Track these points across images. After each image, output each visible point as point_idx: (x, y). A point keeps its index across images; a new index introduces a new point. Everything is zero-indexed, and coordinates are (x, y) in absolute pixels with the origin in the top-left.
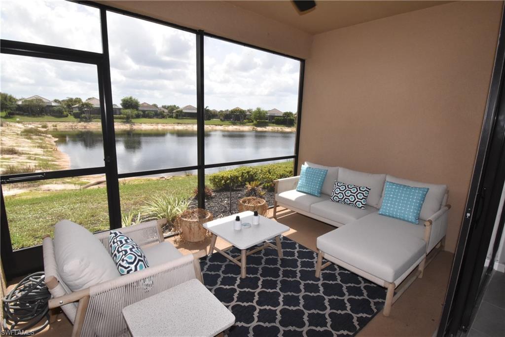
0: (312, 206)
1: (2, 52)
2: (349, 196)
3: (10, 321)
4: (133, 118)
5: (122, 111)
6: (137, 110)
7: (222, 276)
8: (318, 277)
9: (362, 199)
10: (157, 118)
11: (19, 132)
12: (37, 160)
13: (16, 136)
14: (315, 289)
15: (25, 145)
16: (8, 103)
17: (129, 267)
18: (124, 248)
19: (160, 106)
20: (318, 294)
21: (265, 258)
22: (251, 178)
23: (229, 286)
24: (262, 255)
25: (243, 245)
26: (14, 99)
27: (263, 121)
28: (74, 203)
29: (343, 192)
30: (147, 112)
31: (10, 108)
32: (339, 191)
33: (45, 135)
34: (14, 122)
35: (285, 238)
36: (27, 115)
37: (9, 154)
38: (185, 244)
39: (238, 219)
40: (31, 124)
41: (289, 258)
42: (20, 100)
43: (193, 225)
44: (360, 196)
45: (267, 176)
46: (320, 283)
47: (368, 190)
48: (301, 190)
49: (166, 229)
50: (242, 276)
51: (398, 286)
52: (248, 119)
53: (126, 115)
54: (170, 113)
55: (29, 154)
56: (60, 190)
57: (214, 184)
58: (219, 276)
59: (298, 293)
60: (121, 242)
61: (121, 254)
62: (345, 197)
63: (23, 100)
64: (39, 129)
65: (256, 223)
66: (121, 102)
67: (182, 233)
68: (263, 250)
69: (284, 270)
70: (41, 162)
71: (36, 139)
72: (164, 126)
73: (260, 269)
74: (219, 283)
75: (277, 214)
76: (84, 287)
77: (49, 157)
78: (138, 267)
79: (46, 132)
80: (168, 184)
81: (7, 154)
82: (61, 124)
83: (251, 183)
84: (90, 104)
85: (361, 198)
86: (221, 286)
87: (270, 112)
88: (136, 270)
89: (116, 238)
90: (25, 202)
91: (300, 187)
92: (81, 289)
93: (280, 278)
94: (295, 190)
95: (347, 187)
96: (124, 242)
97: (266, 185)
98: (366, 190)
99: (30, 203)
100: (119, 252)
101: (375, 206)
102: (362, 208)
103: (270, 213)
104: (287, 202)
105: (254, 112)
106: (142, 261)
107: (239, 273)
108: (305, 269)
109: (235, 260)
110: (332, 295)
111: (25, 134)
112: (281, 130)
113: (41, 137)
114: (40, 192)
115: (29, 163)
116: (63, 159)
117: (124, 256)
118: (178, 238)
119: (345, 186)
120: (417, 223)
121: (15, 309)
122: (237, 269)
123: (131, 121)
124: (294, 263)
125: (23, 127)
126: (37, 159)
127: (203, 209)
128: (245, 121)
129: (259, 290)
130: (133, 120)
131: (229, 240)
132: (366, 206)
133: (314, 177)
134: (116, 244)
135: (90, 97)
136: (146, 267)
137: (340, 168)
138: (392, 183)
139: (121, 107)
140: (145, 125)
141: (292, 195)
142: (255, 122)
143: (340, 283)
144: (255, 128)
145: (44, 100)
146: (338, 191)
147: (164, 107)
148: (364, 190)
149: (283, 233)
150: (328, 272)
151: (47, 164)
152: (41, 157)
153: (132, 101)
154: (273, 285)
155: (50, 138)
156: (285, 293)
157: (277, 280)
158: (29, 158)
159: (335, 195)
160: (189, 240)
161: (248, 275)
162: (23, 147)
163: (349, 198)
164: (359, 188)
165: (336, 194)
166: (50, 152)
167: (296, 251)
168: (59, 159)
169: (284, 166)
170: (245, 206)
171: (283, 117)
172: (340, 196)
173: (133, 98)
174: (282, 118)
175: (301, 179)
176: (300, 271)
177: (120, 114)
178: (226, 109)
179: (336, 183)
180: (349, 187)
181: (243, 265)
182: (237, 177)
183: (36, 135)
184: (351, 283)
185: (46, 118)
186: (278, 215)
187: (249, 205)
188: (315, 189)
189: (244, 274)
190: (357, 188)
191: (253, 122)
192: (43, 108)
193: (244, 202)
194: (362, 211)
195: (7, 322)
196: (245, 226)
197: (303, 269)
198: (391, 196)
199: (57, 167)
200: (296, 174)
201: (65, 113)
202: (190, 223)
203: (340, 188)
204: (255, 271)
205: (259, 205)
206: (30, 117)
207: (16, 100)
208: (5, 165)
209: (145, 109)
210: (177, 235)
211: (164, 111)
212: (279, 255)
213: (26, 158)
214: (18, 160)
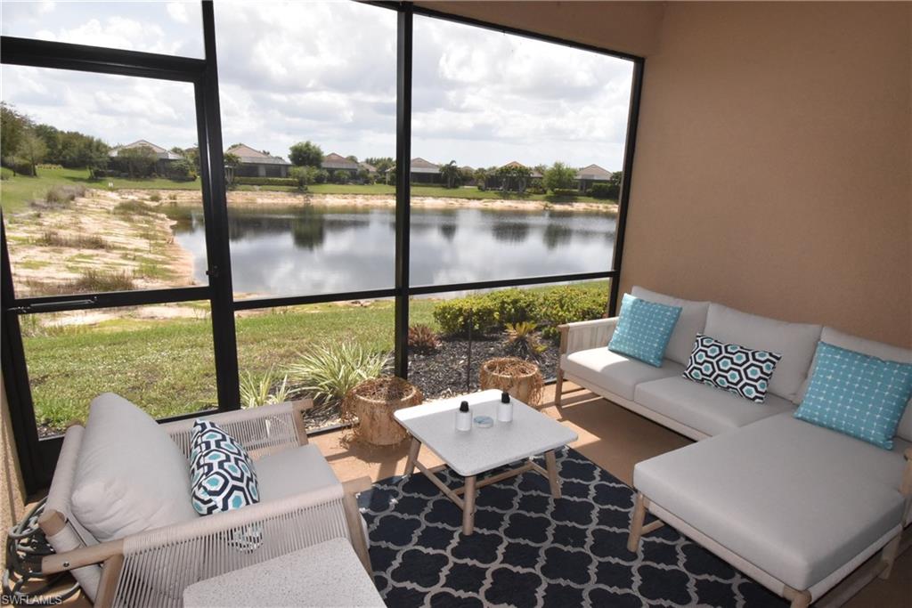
0: (638, 386)
1: (3, 62)
2: (727, 372)
3: (16, 574)
4: (310, 183)
5: (291, 170)
6: (319, 167)
7: (424, 524)
8: (632, 551)
9: (756, 381)
10: (356, 183)
11: (111, 209)
12: (138, 261)
13: (107, 215)
14: (623, 577)
15: (121, 233)
16: (94, 155)
17: (210, 501)
18: (210, 458)
19: (361, 159)
20: (628, 591)
21: (521, 494)
22: (520, 314)
23: (434, 548)
24: (515, 487)
25: (467, 466)
26: (105, 146)
27: (566, 190)
28: (182, 347)
29: (714, 361)
30: (336, 172)
31: (97, 163)
32: (704, 358)
33: (154, 213)
34: (104, 189)
35: (572, 452)
36: (127, 177)
37: (91, 248)
38: (361, 448)
39: (465, 407)
40: (132, 194)
41: (576, 499)
42: (115, 148)
43: (377, 412)
44: (754, 373)
45: (554, 312)
46: (636, 565)
47: (774, 360)
48: (618, 349)
49: (335, 412)
50: (464, 529)
51: (819, 599)
52: (536, 186)
53: (298, 177)
54: (380, 173)
55: (124, 249)
56: (171, 319)
57: (442, 323)
58: (417, 524)
59: (580, 583)
60: (208, 445)
61: (201, 471)
62: (717, 372)
63: (120, 149)
64: (146, 202)
65: (505, 419)
66: (290, 153)
67: (359, 424)
68: (521, 476)
69: (558, 526)
70: (143, 264)
71: (139, 222)
72: (367, 199)
73: (506, 518)
74: (415, 539)
75: (563, 397)
76: (116, 536)
77: (158, 256)
78: (230, 501)
79: (157, 209)
80: (358, 318)
81: (89, 248)
82: (185, 193)
83: (518, 324)
84: (234, 157)
85: (755, 378)
86: (417, 547)
87: (583, 172)
88: (225, 508)
89: (202, 436)
90: (101, 339)
91: (616, 342)
92: (109, 540)
93: (547, 544)
94: (606, 348)
95: (724, 350)
96: (213, 446)
97: (551, 331)
98: (768, 360)
99: (109, 342)
100: (199, 466)
101: (791, 398)
102: (757, 400)
103: (548, 394)
104: (584, 373)
105: (549, 172)
106: (241, 489)
107: (458, 521)
108: (607, 528)
109: (453, 495)
110: (658, 598)
111: (122, 211)
112: (605, 210)
113: (147, 218)
114: (136, 320)
115: (125, 265)
116: (182, 261)
117: (204, 477)
118: (349, 433)
119: (720, 347)
120: (889, 448)
121: (27, 552)
122: (455, 515)
123: (306, 189)
124: (583, 513)
125: (118, 198)
126: (137, 258)
127: (401, 379)
128: (528, 190)
129: (495, 566)
130: (311, 188)
131: (439, 451)
132: (767, 396)
133: (648, 323)
134: (198, 449)
135: (235, 143)
136: (248, 503)
137: (711, 305)
138: (834, 347)
139: (288, 161)
140: (332, 196)
141: (597, 359)
142: (549, 193)
143: (684, 570)
144: (550, 205)
145: (157, 150)
146: (701, 357)
147: (369, 162)
148: (763, 359)
149: (570, 441)
150: (659, 540)
151: (154, 267)
152: (146, 256)
153: (309, 149)
154: (528, 557)
155: (163, 219)
156: (552, 578)
157: (539, 548)
158: (125, 257)
159: (694, 365)
160: (370, 441)
161: (477, 530)
162: (116, 235)
163: (728, 375)
164: (753, 354)
165: (697, 363)
166: (161, 245)
167: (592, 485)
168: (175, 259)
169: (595, 291)
170: (493, 376)
171: (611, 182)
172: (707, 369)
173: (312, 144)
174: (609, 185)
175: (619, 325)
176: (594, 533)
177: (288, 175)
178: (492, 166)
179: (699, 339)
180: (729, 349)
181: (468, 506)
182: (490, 312)
183: (140, 214)
184: (710, 574)
185: (158, 182)
186: (565, 400)
187: (501, 375)
188: (652, 348)
189: (468, 526)
190: (747, 354)
191: (545, 192)
192: (153, 164)
193: (492, 368)
194: (755, 408)
195: (11, 577)
196: (480, 422)
197: (602, 527)
198: (830, 377)
199: (171, 274)
200: (613, 313)
201: (190, 173)
202: (372, 407)
203: (708, 350)
204: (493, 522)
205: (523, 376)
206: (130, 180)
207: (107, 149)
208: (82, 268)
209: (333, 166)
210: (349, 427)
211: (368, 170)
212: (553, 491)
213: (119, 256)
214: (105, 260)
